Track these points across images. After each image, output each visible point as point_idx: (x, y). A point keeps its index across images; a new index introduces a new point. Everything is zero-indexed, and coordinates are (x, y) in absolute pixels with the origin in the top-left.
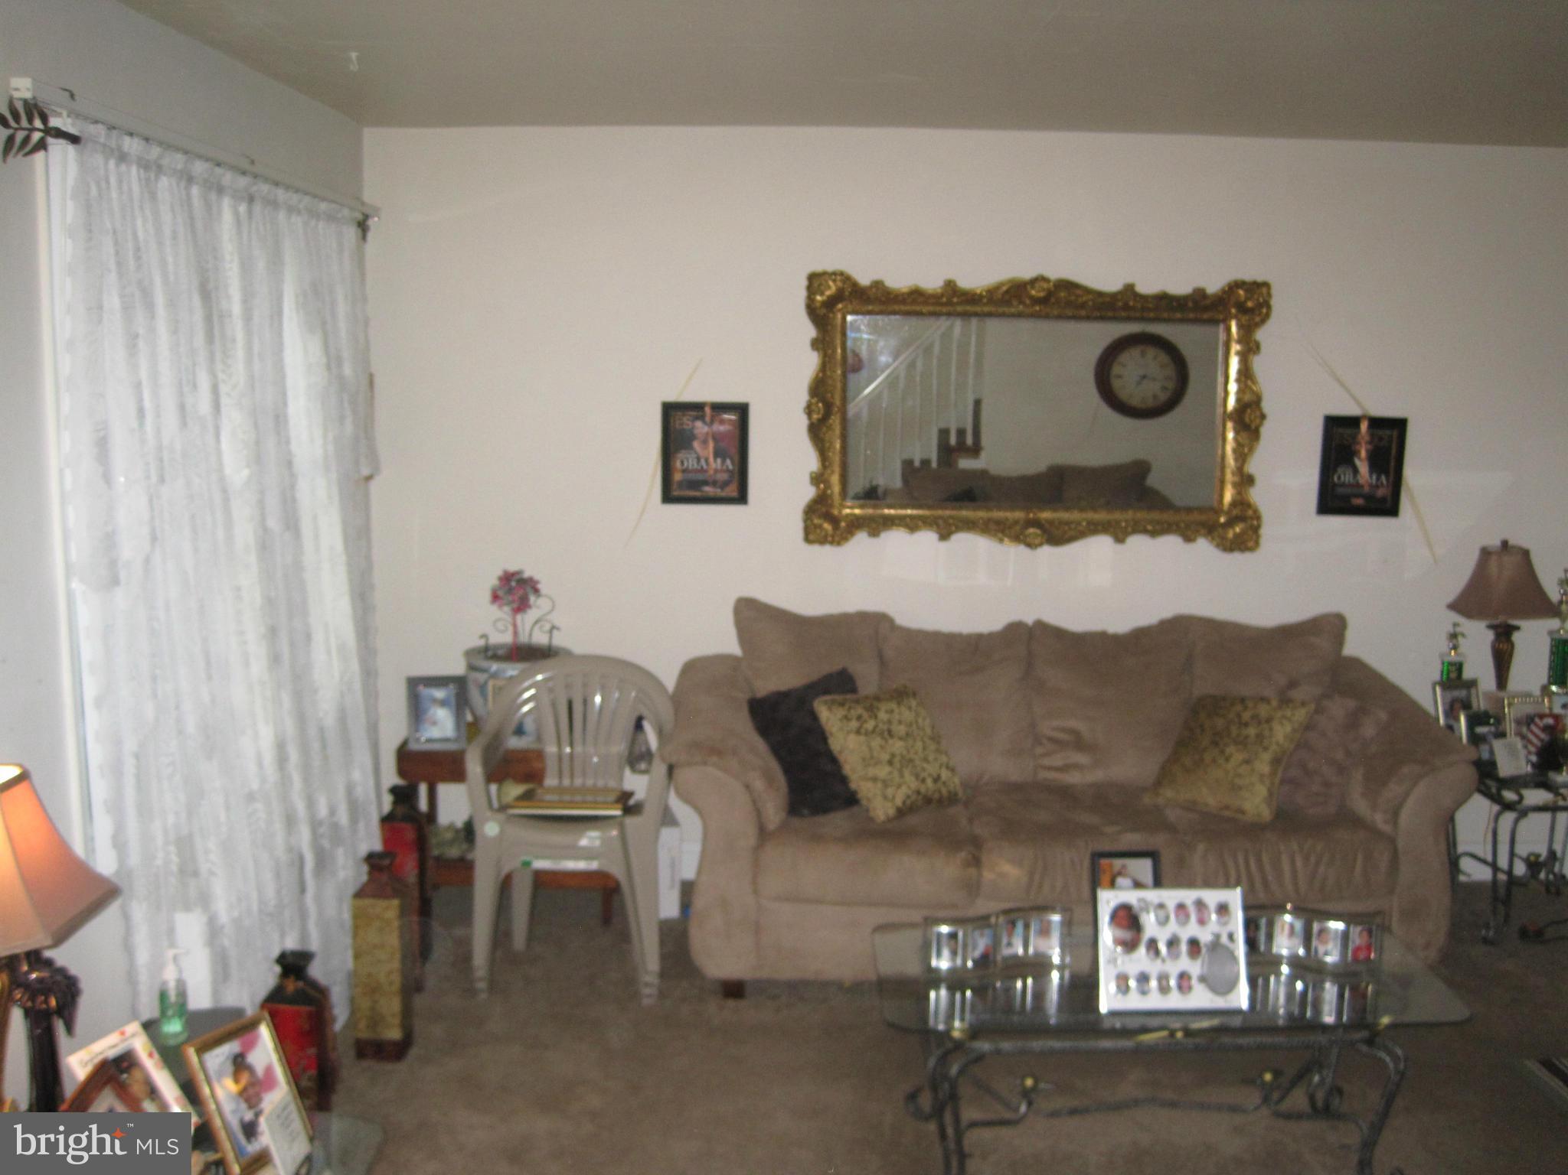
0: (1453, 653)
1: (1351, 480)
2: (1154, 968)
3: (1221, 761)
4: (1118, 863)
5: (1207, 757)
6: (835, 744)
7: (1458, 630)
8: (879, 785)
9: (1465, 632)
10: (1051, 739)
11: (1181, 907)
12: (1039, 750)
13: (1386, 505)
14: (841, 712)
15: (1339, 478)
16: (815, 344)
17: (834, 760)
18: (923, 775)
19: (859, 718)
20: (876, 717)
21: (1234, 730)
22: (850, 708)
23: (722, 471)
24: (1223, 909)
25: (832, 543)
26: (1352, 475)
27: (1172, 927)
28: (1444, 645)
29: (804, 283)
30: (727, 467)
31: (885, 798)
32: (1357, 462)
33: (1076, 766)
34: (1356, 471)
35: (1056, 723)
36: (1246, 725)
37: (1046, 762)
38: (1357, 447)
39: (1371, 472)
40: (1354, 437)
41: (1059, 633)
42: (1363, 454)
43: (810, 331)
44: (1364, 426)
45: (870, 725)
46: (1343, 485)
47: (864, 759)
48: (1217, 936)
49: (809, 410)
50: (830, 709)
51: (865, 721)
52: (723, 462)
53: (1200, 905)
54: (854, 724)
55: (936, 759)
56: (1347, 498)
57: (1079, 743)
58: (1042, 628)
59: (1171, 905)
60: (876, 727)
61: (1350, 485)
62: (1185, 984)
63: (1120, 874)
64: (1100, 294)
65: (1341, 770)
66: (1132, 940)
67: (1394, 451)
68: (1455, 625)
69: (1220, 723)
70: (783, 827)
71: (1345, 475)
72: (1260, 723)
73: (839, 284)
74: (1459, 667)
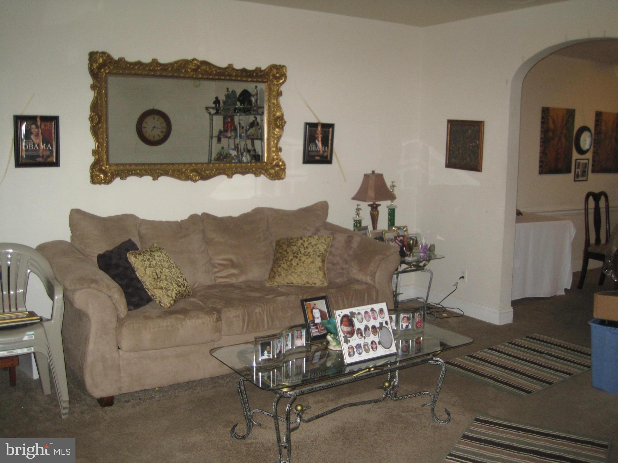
0: (358, 216)
1: (315, 149)
2: (361, 341)
3: (301, 264)
4: (312, 303)
5: (294, 263)
6: (139, 274)
7: (359, 207)
8: (164, 290)
9: (362, 208)
10: (220, 265)
11: (366, 313)
12: (215, 270)
13: (326, 160)
14: (140, 258)
15: (311, 148)
16: (93, 87)
17: (139, 281)
18: (180, 284)
19: (148, 260)
20: (155, 259)
21: (302, 250)
22: (143, 256)
23: (46, 150)
24: (381, 311)
25: (104, 183)
26: (315, 147)
27: (365, 322)
28: (354, 214)
29: (87, 57)
30: (49, 148)
31: (168, 296)
32: (317, 142)
33: (233, 275)
34: (316, 146)
35: (221, 257)
36: (307, 247)
37: (219, 275)
38: (317, 136)
39: (322, 146)
40: (316, 131)
41: (214, 218)
42: (320, 139)
43: (90, 81)
44: (319, 128)
45: (154, 262)
46: (312, 151)
47: (154, 279)
48: (381, 324)
49: (91, 119)
50: (135, 257)
51: (152, 261)
52: (47, 146)
53: (372, 310)
54: (147, 263)
55: (181, 277)
56: (314, 157)
57: (233, 265)
58: (206, 216)
59: (363, 313)
60: (156, 263)
61: (315, 151)
62: (374, 346)
63: (314, 308)
64: (220, 68)
65: (346, 262)
66: (351, 331)
67: (330, 137)
68: (358, 205)
69: (295, 248)
70: (128, 316)
71: (313, 147)
72: (313, 246)
73: (105, 58)
74: (360, 222)
